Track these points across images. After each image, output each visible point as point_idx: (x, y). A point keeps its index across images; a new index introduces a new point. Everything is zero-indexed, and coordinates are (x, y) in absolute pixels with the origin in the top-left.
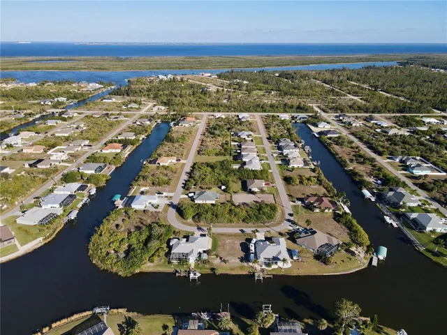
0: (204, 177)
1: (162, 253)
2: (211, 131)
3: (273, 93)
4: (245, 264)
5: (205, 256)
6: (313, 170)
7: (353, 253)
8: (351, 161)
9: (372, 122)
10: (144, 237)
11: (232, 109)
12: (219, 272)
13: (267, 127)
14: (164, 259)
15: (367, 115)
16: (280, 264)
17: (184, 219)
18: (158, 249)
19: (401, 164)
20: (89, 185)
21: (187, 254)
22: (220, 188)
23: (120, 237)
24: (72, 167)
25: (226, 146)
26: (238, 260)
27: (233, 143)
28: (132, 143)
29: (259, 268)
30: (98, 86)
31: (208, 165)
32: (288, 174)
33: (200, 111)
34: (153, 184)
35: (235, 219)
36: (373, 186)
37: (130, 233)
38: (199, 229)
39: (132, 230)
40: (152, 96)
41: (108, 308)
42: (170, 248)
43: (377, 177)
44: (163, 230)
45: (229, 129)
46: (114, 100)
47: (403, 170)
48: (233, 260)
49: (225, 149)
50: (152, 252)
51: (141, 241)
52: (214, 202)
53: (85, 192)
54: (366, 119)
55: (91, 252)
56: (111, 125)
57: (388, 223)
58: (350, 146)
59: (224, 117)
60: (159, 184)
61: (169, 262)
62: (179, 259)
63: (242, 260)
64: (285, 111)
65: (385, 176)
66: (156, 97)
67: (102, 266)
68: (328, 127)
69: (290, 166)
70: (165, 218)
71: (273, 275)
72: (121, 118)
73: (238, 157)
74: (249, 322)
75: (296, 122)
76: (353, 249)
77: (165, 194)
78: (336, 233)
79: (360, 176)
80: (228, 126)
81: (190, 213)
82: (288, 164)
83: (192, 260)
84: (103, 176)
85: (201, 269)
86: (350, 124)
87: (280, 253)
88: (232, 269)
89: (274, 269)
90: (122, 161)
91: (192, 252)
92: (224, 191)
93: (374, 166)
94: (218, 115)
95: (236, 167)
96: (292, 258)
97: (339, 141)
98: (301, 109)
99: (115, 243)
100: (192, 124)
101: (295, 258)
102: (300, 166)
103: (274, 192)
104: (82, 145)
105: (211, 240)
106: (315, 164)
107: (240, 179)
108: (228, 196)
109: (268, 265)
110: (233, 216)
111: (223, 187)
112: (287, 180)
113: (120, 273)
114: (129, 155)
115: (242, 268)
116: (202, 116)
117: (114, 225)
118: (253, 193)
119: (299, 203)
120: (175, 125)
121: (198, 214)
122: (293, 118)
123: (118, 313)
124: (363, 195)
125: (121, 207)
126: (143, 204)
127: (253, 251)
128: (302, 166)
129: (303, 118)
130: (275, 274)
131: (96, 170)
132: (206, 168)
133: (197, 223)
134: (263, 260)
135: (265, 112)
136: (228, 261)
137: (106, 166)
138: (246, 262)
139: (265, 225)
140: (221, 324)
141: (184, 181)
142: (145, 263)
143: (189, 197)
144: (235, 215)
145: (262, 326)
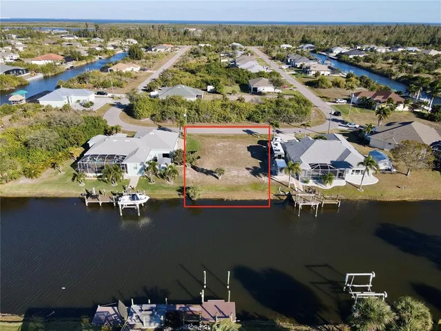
6: (347, 78)
16: (351, 177)
17: (136, 118)
21: (124, 157)
22: (206, 90)
25: (214, 61)
26: (247, 172)
27: (223, 60)
28: (81, 59)
31: (186, 71)
32: (311, 80)
34: (95, 86)
38: (162, 129)
45: (216, 52)
46: (76, 38)
48: (234, 173)
52: (193, 98)
60: (104, 86)
61: (76, 177)
63: (255, 172)
69: (311, 74)
71: (341, 200)
72: (79, 45)
77: (109, 95)
82: (307, 73)
83: (133, 172)
85: (153, 188)
87: (347, 152)
88: (233, 189)
90: (59, 72)
91: (135, 152)
92: (212, 92)
94: (203, 45)
100: (170, 49)
102: (327, 73)
103: (294, 94)
108: (218, 96)
109: (323, 179)
111: (210, 88)
114: (72, 67)
118: (261, 94)
120: (147, 51)
126: (62, 99)
127: (282, 151)
128: (329, 73)
129: (311, 48)
130: (343, 197)
131: (7, 73)
132: (183, 73)
133: (158, 124)
134: (309, 168)
135: (262, 45)
136: (221, 172)
137: (27, 71)
138: (265, 175)
139: (292, 124)
141: (147, 86)
142: (12, 178)
143: (151, 97)
144: (233, 109)
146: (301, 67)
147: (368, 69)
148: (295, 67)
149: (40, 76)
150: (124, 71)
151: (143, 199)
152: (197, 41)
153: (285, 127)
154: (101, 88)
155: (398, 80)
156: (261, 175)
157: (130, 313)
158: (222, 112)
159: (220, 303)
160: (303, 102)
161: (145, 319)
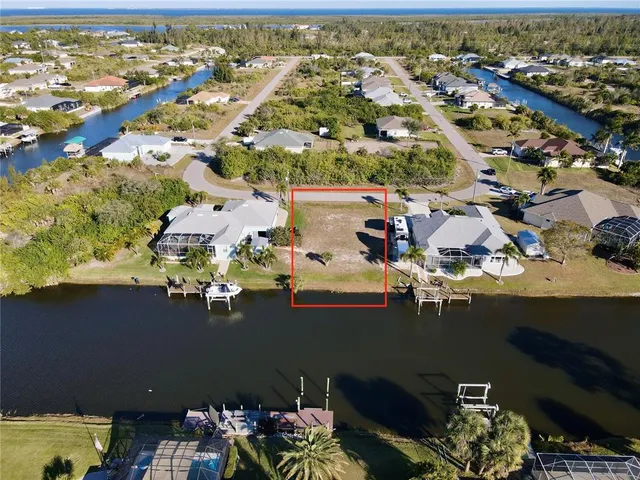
0: (282, 116)
1: (142, 241)
2: (304, 70)
4: (382, 266)
5: (263, 244)
6: (517, 112)
8: (593, 100)
9: (605, 62)
11: (344, 52)
12: (302, 284)
13: (409, 68)
14: (141, 252)
15: (591, 57)
16: (490, 265)
20: (26, 128)
21: (211, 237)
22: (317, 133)
25: (331, 85)
26: (362, 257)
27: (344, 83)
28: (149, 82)
29: (423, 275)
31: (292, 102)
32: (464, 116)
34: (170, 127)
35: (351, 176)
38: (258, 194)
40: (206, 42)
42: (166, 223)
45: (336, 69)
46: (141, 45)
48: (345, 257)
49: (329, 88)
52: (299, 151)
53: (12, 137)
54: (591, 60)
56: (122, 64)
58: (577, 85)
59: (328, 58)
60: (182, 128)
61: (155, 260)
62: (185, 249)
63: (371, 257)
64: (439, 53)
69: (465, 107)
71: (473, 295)
72: (145, 58)
73: (355, 95)
74: (410, 450)
77: (190, 141)
80: (336, 66)
82: (461, 104)
84: (66, 116)
85: (247, 275)
86: (563, 63)
87: (487, 235)
88: (342, 278)
89: (471, 280)
90: (121, 103)
91: (224, 230)
92: (327, 137)
94: (318, 56)
96: (522, 251)
97: (552, 80)
98: (467, 49)
100: (270, 64)
102: (488, 105)
103: (439, 139)
104: (52, 83)
105: (285, 214)
106: (515, 105)
107: (361, 121)
108: (334, 144)
109: (453, 267)
110: (345, 168)
111: (323, 130)
112: (464, 124)
114: (138, 96)
115: (370, 276)
116: (290, 59)
118: (392, 140)
120: (238, 66)
121: (256, 167)
122: (454, 60)
126: (130, 151)
127: (406, 231)
128: (491, 105)
129: (473, 59)
130: (477, 291)
131: (55, 107)
132: (287, 106)
133: (253, 185)
134: (437, 254)
135: (402, 54)
136: (329, 256)
137: (80, 103)
138: (383, 260)
139: (428, 188)
140: (293, 460)
141: (239, 126)
142: (82, 261)
143: (244, 145)
144: (351, 167)
145: (468, 472)
146: (453, 95)
147: (550, 97)
148: (446, 94)
149: (98, 110)
150: (208, 103)
151: (235, 290)
152: (309, 48)
153: (417, 191)
154: (178, 130)
155: (589, 116)
156: (378, 260)
157: (222, 419)
158: (336, 171)
159: (317, 411)
160: (445, 156)
161: (237, 425)
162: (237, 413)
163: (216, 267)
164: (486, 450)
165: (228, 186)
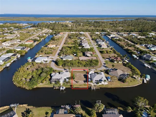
0: (67, 51)
1: (48, 79)
2: (69, 37)
3: (92, 27)
4: (86, 83)
5: (67, 80)
6: (111, 49)
7: (135, 78)
8: (126, 46)
9: (130, 34)
10: (39, 72)
11: (77, 31)
12: (74, 87)
13: (91, 36)
14: (48, 81)
15: (128, 33)
16: (103, 83)
17: (58, 66)
18: (46, 78)
19: (145, 47)
20: (17, 54)
21: (59, 79)
22: (74, 55)
23: (28, 72)
24: (11, 48)
25: (75, 41)
26: (83, 82)
27: (78, 41)
28: (38, 41)
29: (93, 85)
30: (26, 24)
31: (68, 47)
32: (101, 50)
33: (65, 32)
34: (45, 54)
35: (81, 66)
36: (137, 54)
37: (33, 71)
38: (65, 69)
39: (34, 70)
40: (47, 27)
41: (18, 104)
42: (51, 77)
43: (137, 51)
44: (48, 69)
45: (76, 37)
46: (32, 28)
47: (147, 49)
48: (81, 82)
49: (75, 42)
50: (43, 79)
51: (38, 74)
52: (71, 60)
53: (15, 57)
54: (128, 34)
55: (13, 79)
56: (30, 35)
57: (146, 67)
58: (124, 41)
59: (74, 33)
60: (48, 54)
61: (51, 83)
62: (55, 81)
63: (85, 82)
64: (97, 32)
65: (140, 50)
66: (48, 27)
67: (18, 85)
68: (114, 36)
69: (102, 48)
70: (50, 66)
72: (35, 33)
73: (80, 45)
74: (90, 109)
75: (102, 35)
76: (134, 76)
77: (50, 57)
78: (125, 70)
79: (130, 50)
80: (76, 36)
81: (61, 63)
82: (101, 47)
83: (61, 82)
84: (24, 51)
85: (66, 85)
86: (122, 35)
87: (102, 78)
88: (81, 85)
89: (100, 85)
90: (33, 46)
91: (61, 78)
92: (75, 56)
93: (135, 47)
94: (72, 33)
95: (80, 48)
96: (108, 80)
97: (119, 40)
98: (103, 31)
99: (25, 75)
100: (62, 35)
101: (109, 80)
102: (106, 47)
103: (96, 56)
104: (17, 41)
105: (70, 74)
106: (111, 47)
107: (82, 52)
108: (77, 58)
109: (97, 83)
110: (80, 64)
111: (75, 54)
112: (101, 52)
113: (27, 88)
114: (36, 44)
115: (85, 85)
116: (66, 33)
117: (26, 68)
118: (88, 56)
119: (107, 60)
120: (55, 35)
121: (64, 64)
122: (100, 33)
123: (23, 106)
124: (133, 57)
125: (30, 61)
126: (40, 60)
127: (90, 77)
129: (104, 33)
130: (101, 87)
131: (21, 49)
132: (67, 48)
133: (64, 68)
134: (95, 81)
135: (90, 32)
136: (78, 82)
137: (26, 47)
138: (87, 82)
139: (94, 68)
140: (76, 111)
141: (59, 53)
142: (39, 83)
143: (60, 58)
144: (81, 64)
145: (97, 112)
146: (100, 44)
147: (118, 44)
148: (98, 44)
149: (29, 49)
150: (52, 47)
151: (64, 88)
152: (70, 30)
153: (92, 68)
155: (125, 50)
157: (66, 107)
158: (78, 65)
159: (78, 105)
160: (97, 61)
161: (68, 107)
162: (68, 106)
163: (61, 84)
164: (99, 108)
165: (59, 68)
